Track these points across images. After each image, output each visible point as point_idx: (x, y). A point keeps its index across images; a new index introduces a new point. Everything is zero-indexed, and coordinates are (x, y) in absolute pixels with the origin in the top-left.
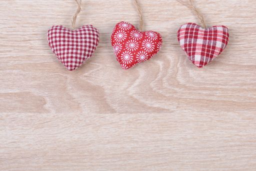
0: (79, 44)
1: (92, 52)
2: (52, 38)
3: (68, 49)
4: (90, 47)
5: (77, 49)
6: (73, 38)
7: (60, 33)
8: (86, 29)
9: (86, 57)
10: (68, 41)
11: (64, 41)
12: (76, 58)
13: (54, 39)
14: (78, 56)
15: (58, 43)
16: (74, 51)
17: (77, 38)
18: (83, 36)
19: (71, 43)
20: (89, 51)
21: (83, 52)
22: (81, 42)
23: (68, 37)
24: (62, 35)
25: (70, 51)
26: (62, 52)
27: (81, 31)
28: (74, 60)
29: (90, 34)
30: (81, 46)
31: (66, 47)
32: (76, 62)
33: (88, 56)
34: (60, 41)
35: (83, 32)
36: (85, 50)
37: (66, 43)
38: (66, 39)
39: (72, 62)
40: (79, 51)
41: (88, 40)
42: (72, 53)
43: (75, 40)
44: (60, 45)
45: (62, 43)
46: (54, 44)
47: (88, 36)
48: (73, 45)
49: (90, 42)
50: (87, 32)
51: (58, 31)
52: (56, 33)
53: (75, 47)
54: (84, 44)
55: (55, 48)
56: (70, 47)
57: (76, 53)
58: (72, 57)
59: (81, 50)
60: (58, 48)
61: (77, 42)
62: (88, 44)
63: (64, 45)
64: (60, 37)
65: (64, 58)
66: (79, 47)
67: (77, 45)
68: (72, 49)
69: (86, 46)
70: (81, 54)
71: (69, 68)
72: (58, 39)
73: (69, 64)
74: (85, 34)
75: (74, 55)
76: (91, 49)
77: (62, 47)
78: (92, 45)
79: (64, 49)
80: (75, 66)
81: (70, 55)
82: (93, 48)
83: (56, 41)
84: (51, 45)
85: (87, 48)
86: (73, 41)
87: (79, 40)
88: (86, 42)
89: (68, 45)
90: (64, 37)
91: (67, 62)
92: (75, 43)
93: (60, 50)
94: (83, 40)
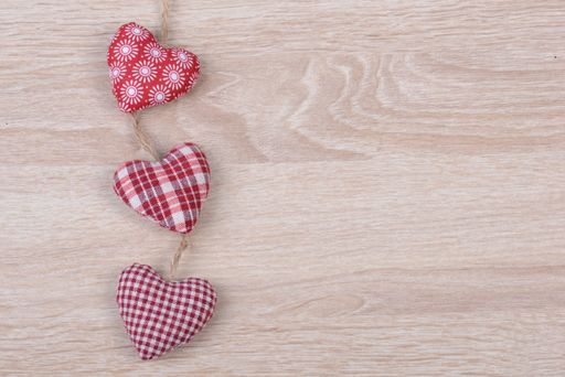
0: (172, 313)
1: (193, 334)
2: (125, 288)
3: (148, 319)
4: (190, 324)
5: (164, 323)
6: (163, 298)
7: (142, 283)
8: (194, 286)
9: (178, 341)
10: (153, 303)
11: (145, 301)
12: (159, 339)
13: (127, 292)
14: (164, 337)
15: (132, 302)
16: (158, 326)
17: (171, 301)
18: (183, 300)
19: (156, 308)
20: (186, 332)
21: (174, 331)
22: (177, 311)
23: (155, 295)
24: (144, 287)
25: (150, 323)
26: (135, 320)
27: (182, 288)
28: (153, 342)
29: (196, 299)
30: (174, 318)
31: (145, 314)
32: (156, 348)
33: (183, 339)
34: (137, 299)
35: (185, 292)
36: (179, 329)
37: (148, 306)
38: (150, 298)
39: (148, 344)
40: (166, 329)
41: (190, 310)
42: (153, 328)
43: (166, 303)
44: (135, 307)
45: (140, 304)
46: (126, 301)
47: (192, 302)
48: (159, 313)
49: (192, 315)
50: (193, 293)
51: (139, 278)
52: (134, 281)
53: (161, 318)
54: (179, 316)
55: (125, 310)
56: (153, 316)
57: (161, 331)
58: (150, 336)
59: (172, 326)
60: (131, 310)
61: (169, 308)
62: (187, 318)
63: (142, 309)
64: (139, 290)
65: (136, 333)
66: (169, 321)
67: (166, 316)
68: (156, 320)
69: (182, 321)
70: (169, 334)
71: (141, 354)
72: (134, 294)
73: (143, 347)
74: (188, 297)
75: (156, 334)
76: (192, 329)
77: (138, 312)
78: (195, 321)
79: (140, 317)
80: (153, 354)
81: (148, 331)
82: (197, 327)
83: (130, 297)
84: (120, 301)
85: (185, 326)
86: (161, 306)
87: (174, 306)
88: (185, 313)
89: (150, 311)
90: (147, 293)
91: (140, 343)
92: (164, 311)
93: (133, 315)
94: (182, 308)
